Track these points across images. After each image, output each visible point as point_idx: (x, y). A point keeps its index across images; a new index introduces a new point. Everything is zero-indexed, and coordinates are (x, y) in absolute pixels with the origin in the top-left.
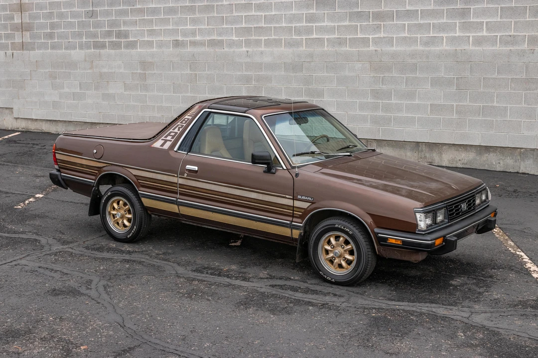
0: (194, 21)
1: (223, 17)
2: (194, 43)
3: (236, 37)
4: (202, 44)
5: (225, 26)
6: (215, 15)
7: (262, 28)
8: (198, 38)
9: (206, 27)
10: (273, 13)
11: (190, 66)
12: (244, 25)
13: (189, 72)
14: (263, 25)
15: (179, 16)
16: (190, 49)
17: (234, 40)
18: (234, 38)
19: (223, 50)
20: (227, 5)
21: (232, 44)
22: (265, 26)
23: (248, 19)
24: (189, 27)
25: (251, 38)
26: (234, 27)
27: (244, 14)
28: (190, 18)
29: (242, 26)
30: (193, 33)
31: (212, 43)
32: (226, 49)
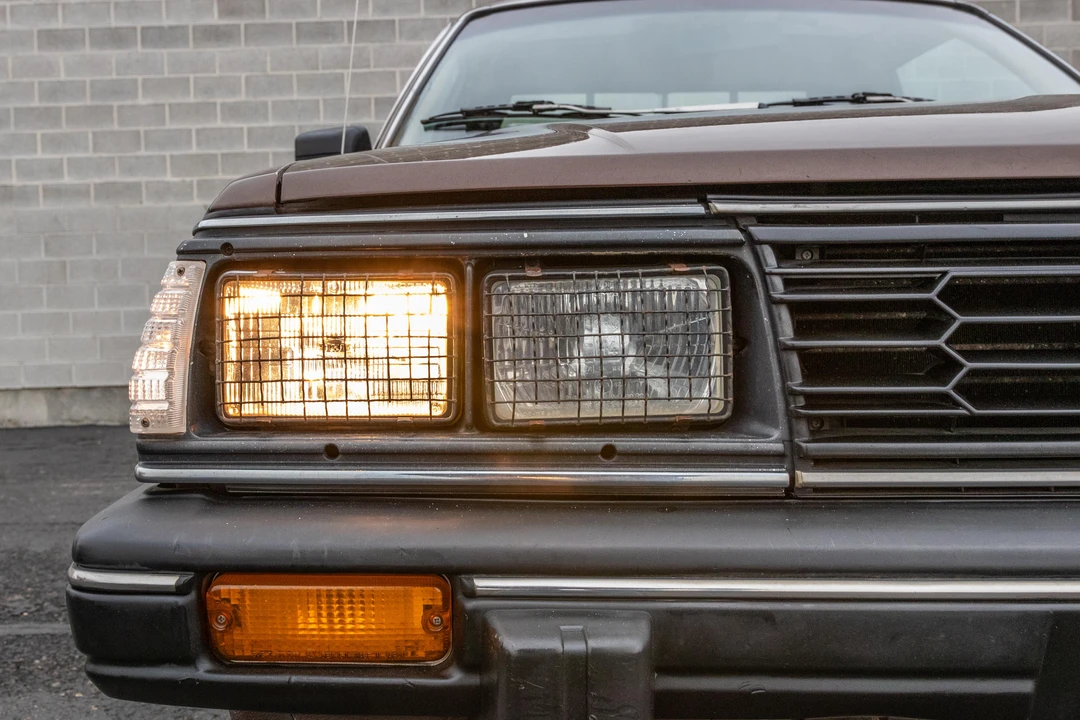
0: (53, 143)
1: (138, 133)
2: (55, 193)
3: (174, 174)
4: (81, 192)
5: (143, 152)
6: (116, 127)
7: (242, 155)
8: (67, 180)
9: (90, 154)
10: (271, 123)
11: (46, 245)
12: (194, 150)
13: (43, 257)
14: (246, 149)
15: (12, 129)
16: (43, 206)
17: (168, 183)
18: (169, 178)
19: (138, 206)
20: (148, 106)
21: (162, 191)
22: (252, 151)
23: (204, 136)
24: (40, 155)
25: (215, 177)
26: (167, 153)
27: (194, 127)
28: (43, 135)
29: (189, 152)
30: (55, 169)
31: (107, 191)
32: (147, 204)
